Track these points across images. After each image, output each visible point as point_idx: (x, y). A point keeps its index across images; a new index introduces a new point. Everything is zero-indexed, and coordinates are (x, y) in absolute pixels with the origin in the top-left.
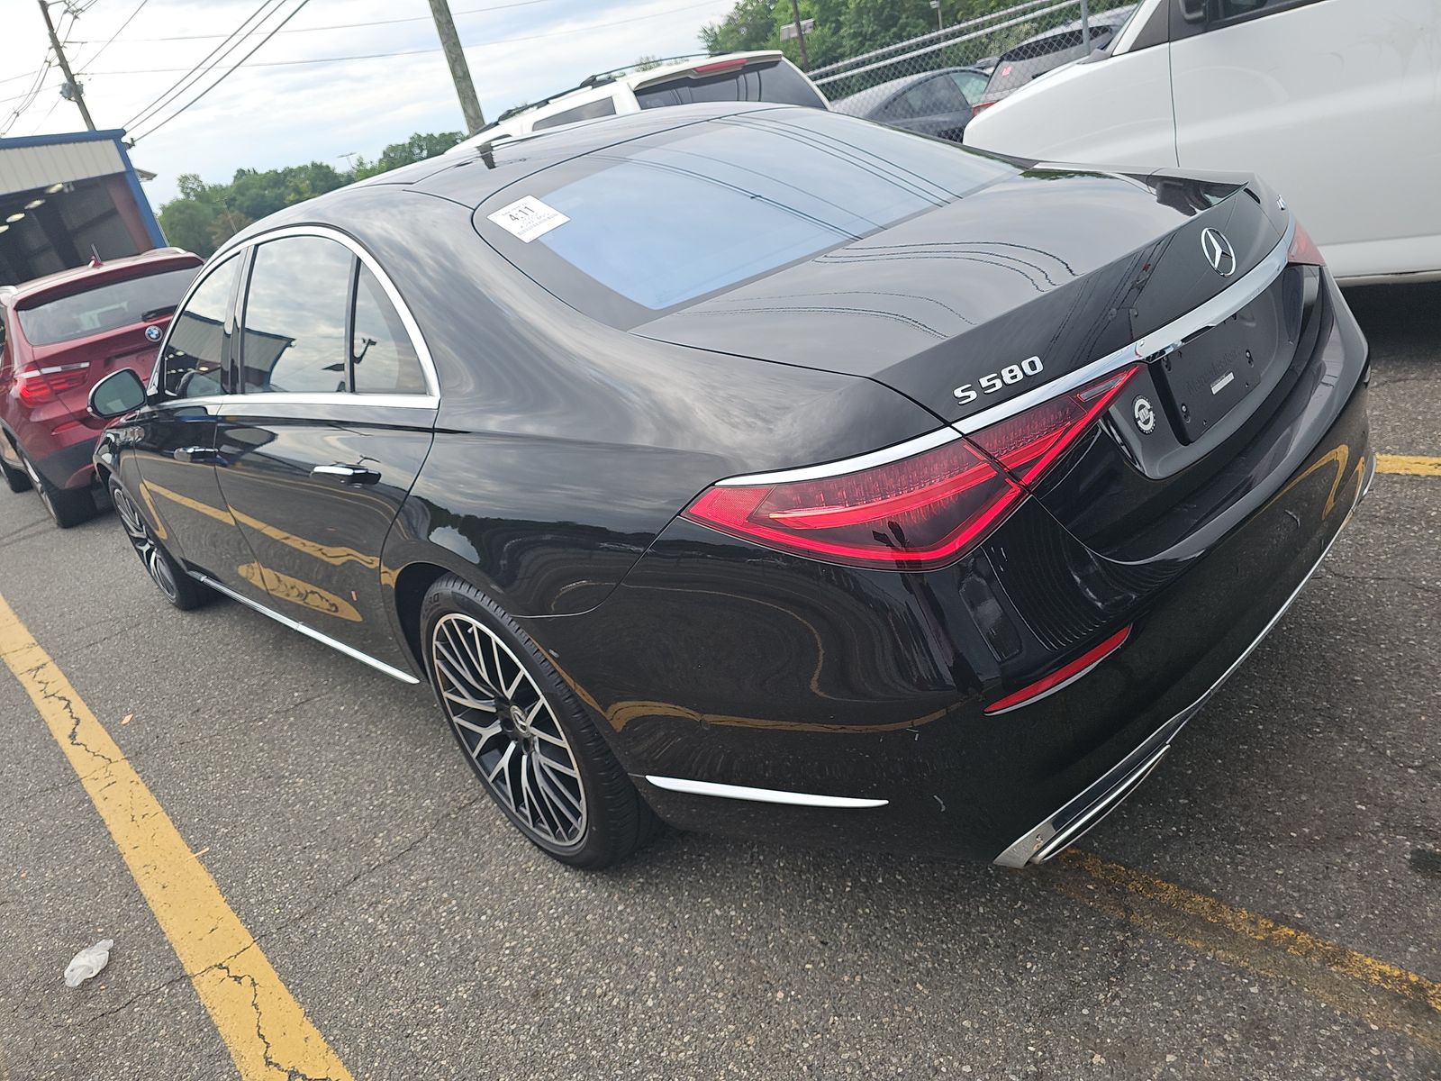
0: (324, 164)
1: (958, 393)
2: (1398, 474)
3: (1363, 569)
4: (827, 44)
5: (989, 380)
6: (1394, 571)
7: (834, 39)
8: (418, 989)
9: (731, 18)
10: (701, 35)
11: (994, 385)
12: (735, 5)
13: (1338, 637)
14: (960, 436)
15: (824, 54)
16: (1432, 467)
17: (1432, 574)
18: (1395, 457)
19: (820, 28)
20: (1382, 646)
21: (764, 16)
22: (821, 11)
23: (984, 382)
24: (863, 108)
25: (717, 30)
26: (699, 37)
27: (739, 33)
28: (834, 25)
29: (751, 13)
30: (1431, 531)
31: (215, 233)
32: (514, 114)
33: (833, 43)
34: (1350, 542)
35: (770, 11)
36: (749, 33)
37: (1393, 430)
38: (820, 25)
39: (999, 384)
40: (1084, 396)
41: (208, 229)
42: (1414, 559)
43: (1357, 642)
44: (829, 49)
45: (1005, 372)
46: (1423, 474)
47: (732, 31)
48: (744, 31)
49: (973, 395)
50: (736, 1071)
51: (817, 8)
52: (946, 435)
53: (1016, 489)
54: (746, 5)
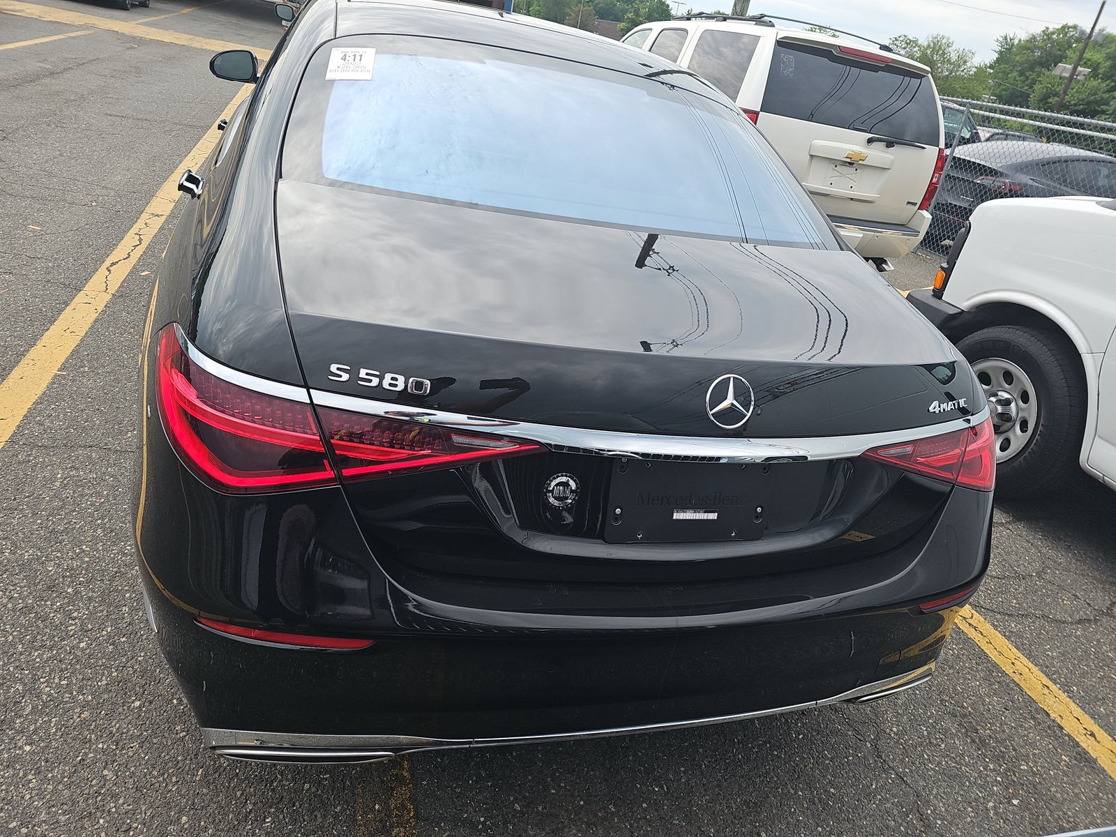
0: (667, 3)
1: (334, 368)
2: (1048, 715)
3: (902, 761)
4: (1097, 96)
5: (367, 374)
6: (922, 783)
7: (1106, 96)
8: (17, 534)
9: (1034, 38)
10: (1001, 39)
11: (370, 381)
12: (1044, 29)
13: (800, 793)
14: (309, 402)
15: (1089, 103)
16: (1085, 732)
17: (946, 810)
18: (1068, 699)
19: (1100, 80)
20: (820, 829)
21: (1062, 49)
22: (1110, 67)
23: (363, 373)
24: (1018, 156)
25: (1016, 42)
26: (997, 40)
27: (1033, 52)
28: (1113, 84)
29: (1053, 42)
30: (999, 779)
31: (570, 15)
32: (703, 17)
33: (1102, 99)
34: (925, 733)
35: (1070, 46)
36: (1041, 57)
37: (1101, 678)
38: (1102, 78)
39: (375, 382)
40: (457, 439)
41: (567, 10)
42: (952, 787)
43: (807, 809)
44: (1096, 102)
45: (388, 377)
46: (1067, 730)
47: (1029, 49)
48: (1038, 54)
49: (345, 377)
50: (52, 725)
51: (1108, 63)
52: (299, 394)
53: (330, 474)
54: (1053, 33)
